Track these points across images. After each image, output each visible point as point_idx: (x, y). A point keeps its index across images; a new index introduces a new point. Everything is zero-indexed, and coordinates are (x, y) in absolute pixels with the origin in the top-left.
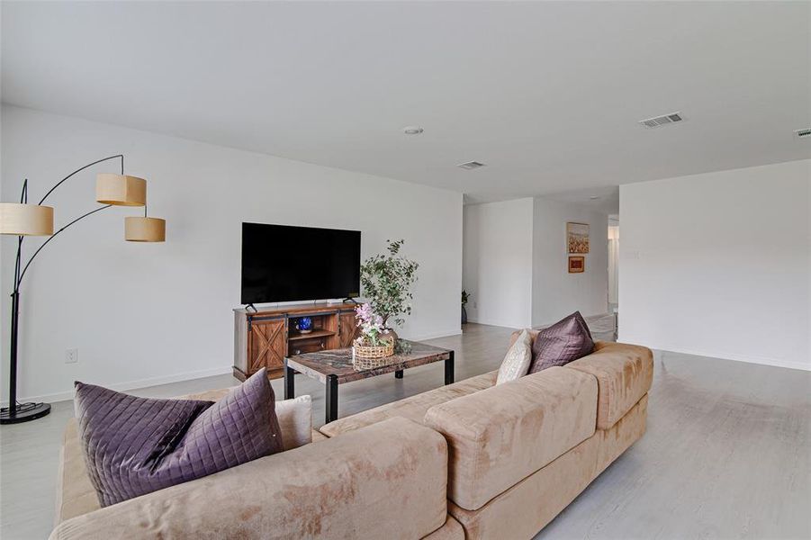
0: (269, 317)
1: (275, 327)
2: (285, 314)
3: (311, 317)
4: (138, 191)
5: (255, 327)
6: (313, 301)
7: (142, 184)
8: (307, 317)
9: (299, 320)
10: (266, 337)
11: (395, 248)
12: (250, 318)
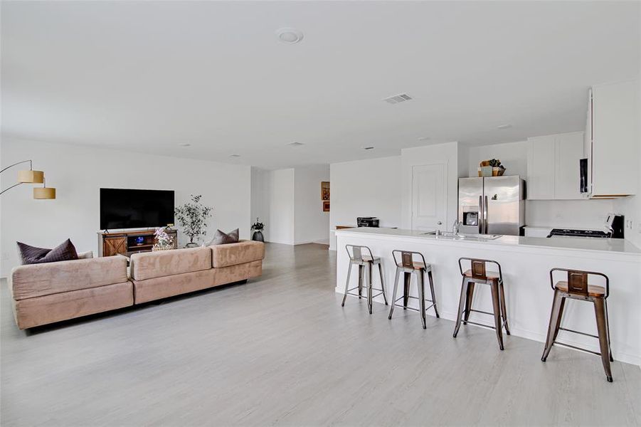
0: (116, 236)
1: (119, 241)
2: (126, 234)
3: (143, 236)
4: (40, 177)
5: (107, 241)
6: (146, 228)
7: (42, 174)
8: (141, 236)
9: (136, 237)
10: (114, 246)
11: (197, 199)
12: (105, 236)
